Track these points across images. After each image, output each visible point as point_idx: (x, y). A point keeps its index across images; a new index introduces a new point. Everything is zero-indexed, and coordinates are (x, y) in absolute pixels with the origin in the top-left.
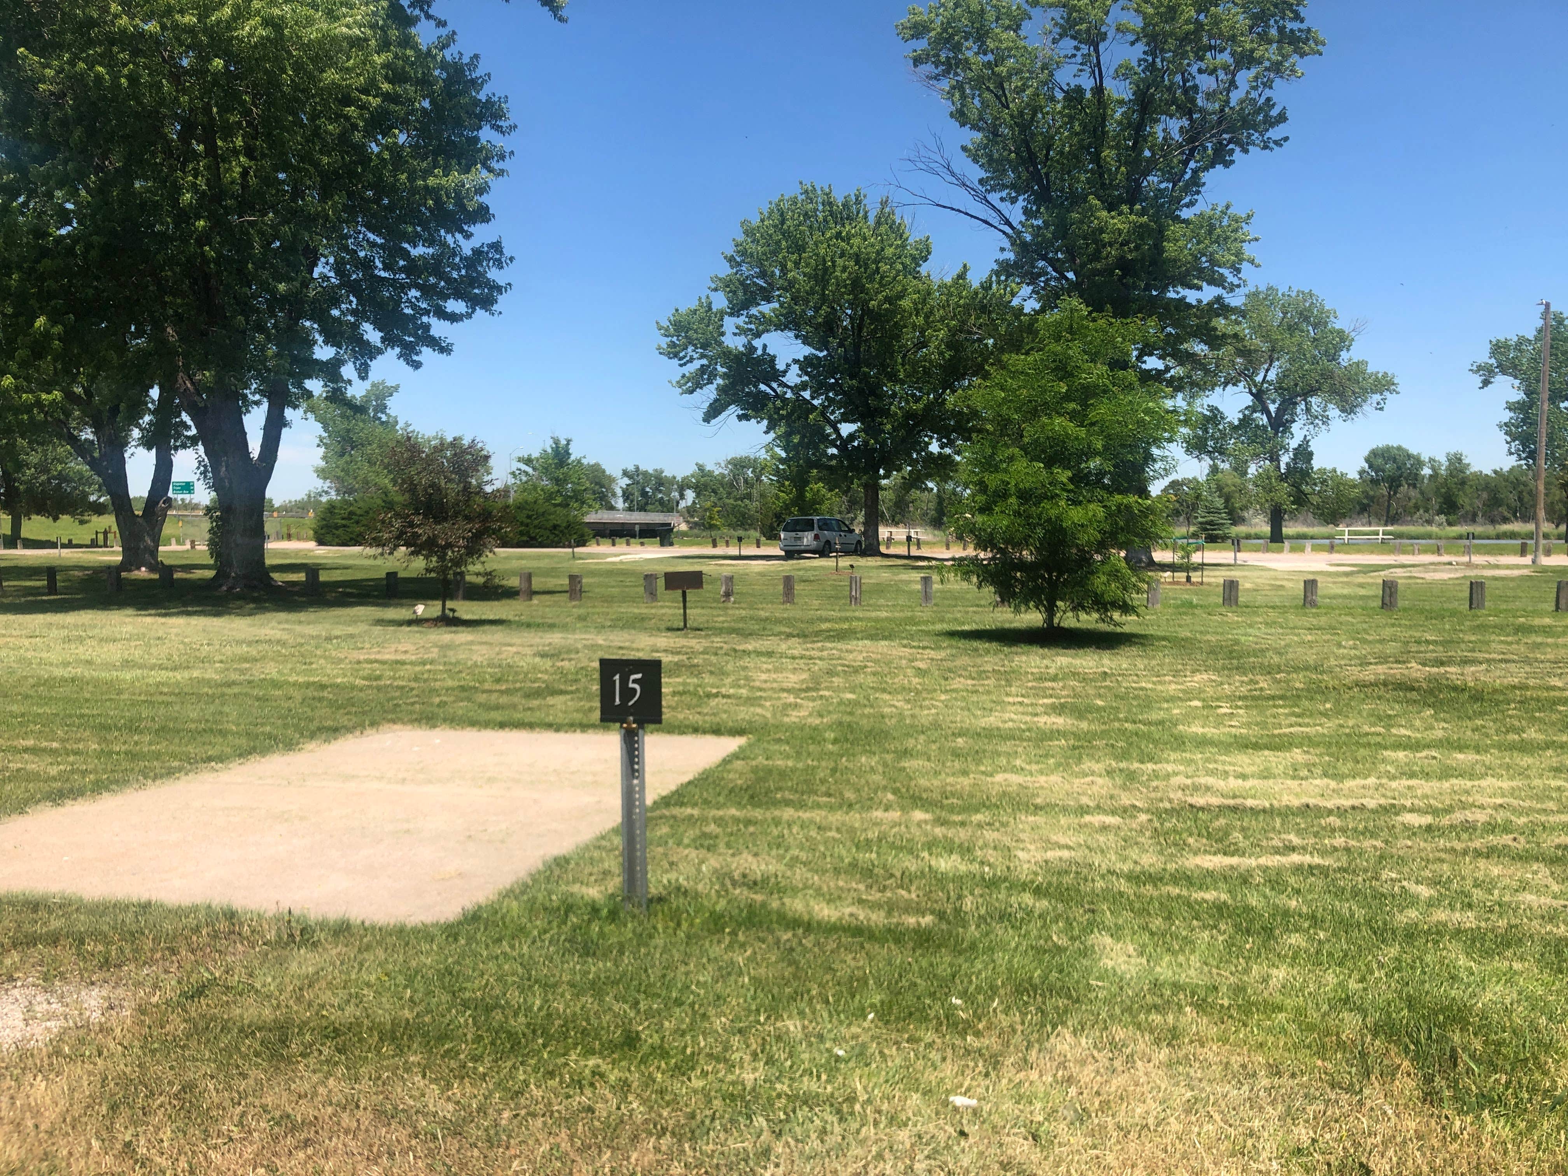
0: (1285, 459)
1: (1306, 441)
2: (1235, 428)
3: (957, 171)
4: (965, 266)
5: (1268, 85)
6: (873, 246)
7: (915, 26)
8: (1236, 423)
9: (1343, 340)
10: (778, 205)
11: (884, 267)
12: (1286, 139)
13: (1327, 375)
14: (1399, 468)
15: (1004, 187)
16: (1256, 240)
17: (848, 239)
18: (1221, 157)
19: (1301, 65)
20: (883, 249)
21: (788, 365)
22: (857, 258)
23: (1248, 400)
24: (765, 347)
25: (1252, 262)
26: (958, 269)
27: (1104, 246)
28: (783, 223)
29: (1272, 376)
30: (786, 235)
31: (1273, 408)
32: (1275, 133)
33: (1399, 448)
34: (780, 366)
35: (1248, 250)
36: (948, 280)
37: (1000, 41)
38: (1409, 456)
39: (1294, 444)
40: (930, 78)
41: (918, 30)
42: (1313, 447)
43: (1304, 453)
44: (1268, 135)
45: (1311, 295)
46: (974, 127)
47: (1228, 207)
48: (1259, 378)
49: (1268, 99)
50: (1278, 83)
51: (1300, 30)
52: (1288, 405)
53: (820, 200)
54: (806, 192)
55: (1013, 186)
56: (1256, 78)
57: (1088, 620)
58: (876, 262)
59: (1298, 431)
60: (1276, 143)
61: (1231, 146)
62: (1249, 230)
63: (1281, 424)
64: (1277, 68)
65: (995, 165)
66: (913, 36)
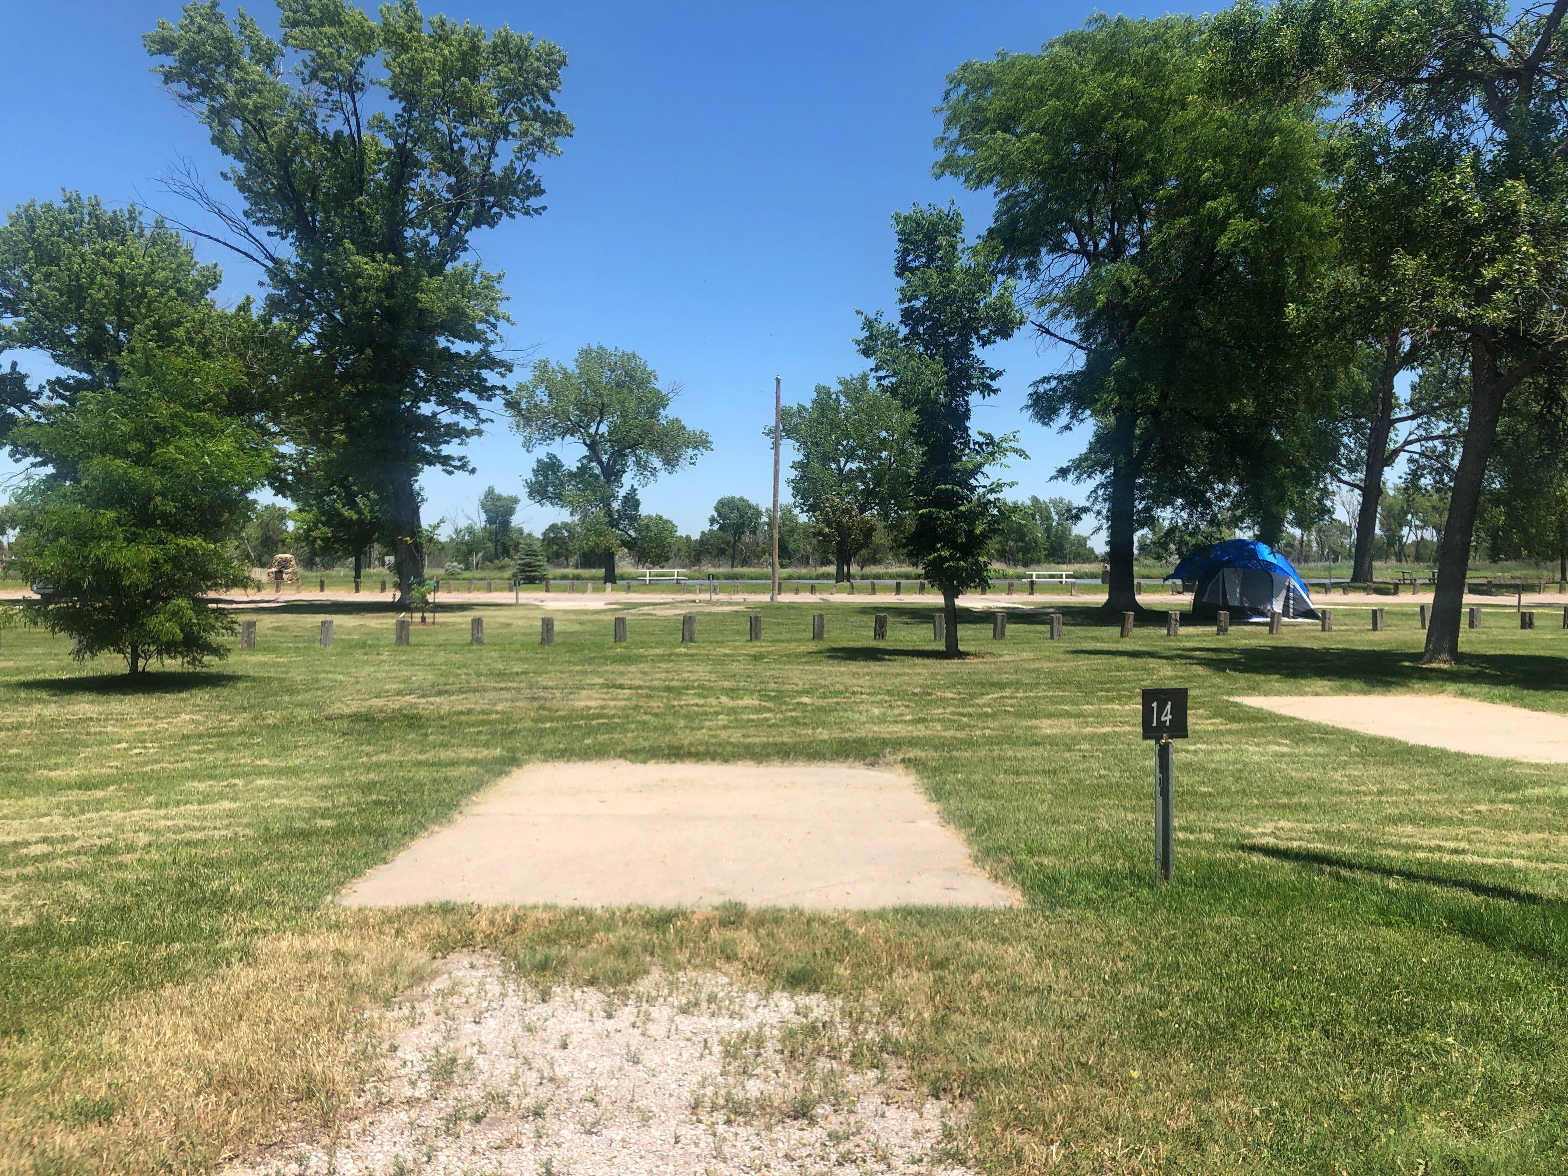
0: (616, 505)
1: (633, 490)
2: (572, 475)
3: (213, 197)
4: (248, 298)
5: (532, 158)
6: (141, 267)
7: (163, 40)
8: (574, 470)
9: (661, 401)
10: (26, 210)
11: (152, 292)
12: (544, 208)
13: (647, 431)
14: (742, 517)
15: (271, 222)
16: (508, 299)
17: (111, 257)
18: (483, 218)
19: (561, 143)
20: (153, 272)
21: (41, 387)
22: (121, 279)
23: (584, 451)
24: (14, 365)
25: (508, 319)
26: (241, 300)
27: (360, 291)
28: (33, 229)
29: (604, 428)
30: (38, 246)
31: (605, 458)
32: (534, 202)
33: (741, 499)
34: (32, 386)
35: (502, 308)
36: (231, 311)
37: (247, 73)
38: (749, 506)
39: (622, 492)
40: (182, 97)
41: (166, 45)
42: (639, 496)
43: (631, 501)
44: (527, 203)
45: (634, 356)
46: (239, 157)
47: (477, 266)
48: (592, 430)
49: (529, 171)
50: (539, 156)
51: (552, 112)
52: (619, 455)
53: (85, 211)
54: (69, 200)
55: (278, 223)
56: (520, 150)
57: (173, 664)
58: (143, 284)
59: (628, 480)
60: (536, 211)
61: (496, 210)
62: (503, 288)
63: (613, 474)
64: (538, 142)
65: (257, 197)
66: (160, 52)
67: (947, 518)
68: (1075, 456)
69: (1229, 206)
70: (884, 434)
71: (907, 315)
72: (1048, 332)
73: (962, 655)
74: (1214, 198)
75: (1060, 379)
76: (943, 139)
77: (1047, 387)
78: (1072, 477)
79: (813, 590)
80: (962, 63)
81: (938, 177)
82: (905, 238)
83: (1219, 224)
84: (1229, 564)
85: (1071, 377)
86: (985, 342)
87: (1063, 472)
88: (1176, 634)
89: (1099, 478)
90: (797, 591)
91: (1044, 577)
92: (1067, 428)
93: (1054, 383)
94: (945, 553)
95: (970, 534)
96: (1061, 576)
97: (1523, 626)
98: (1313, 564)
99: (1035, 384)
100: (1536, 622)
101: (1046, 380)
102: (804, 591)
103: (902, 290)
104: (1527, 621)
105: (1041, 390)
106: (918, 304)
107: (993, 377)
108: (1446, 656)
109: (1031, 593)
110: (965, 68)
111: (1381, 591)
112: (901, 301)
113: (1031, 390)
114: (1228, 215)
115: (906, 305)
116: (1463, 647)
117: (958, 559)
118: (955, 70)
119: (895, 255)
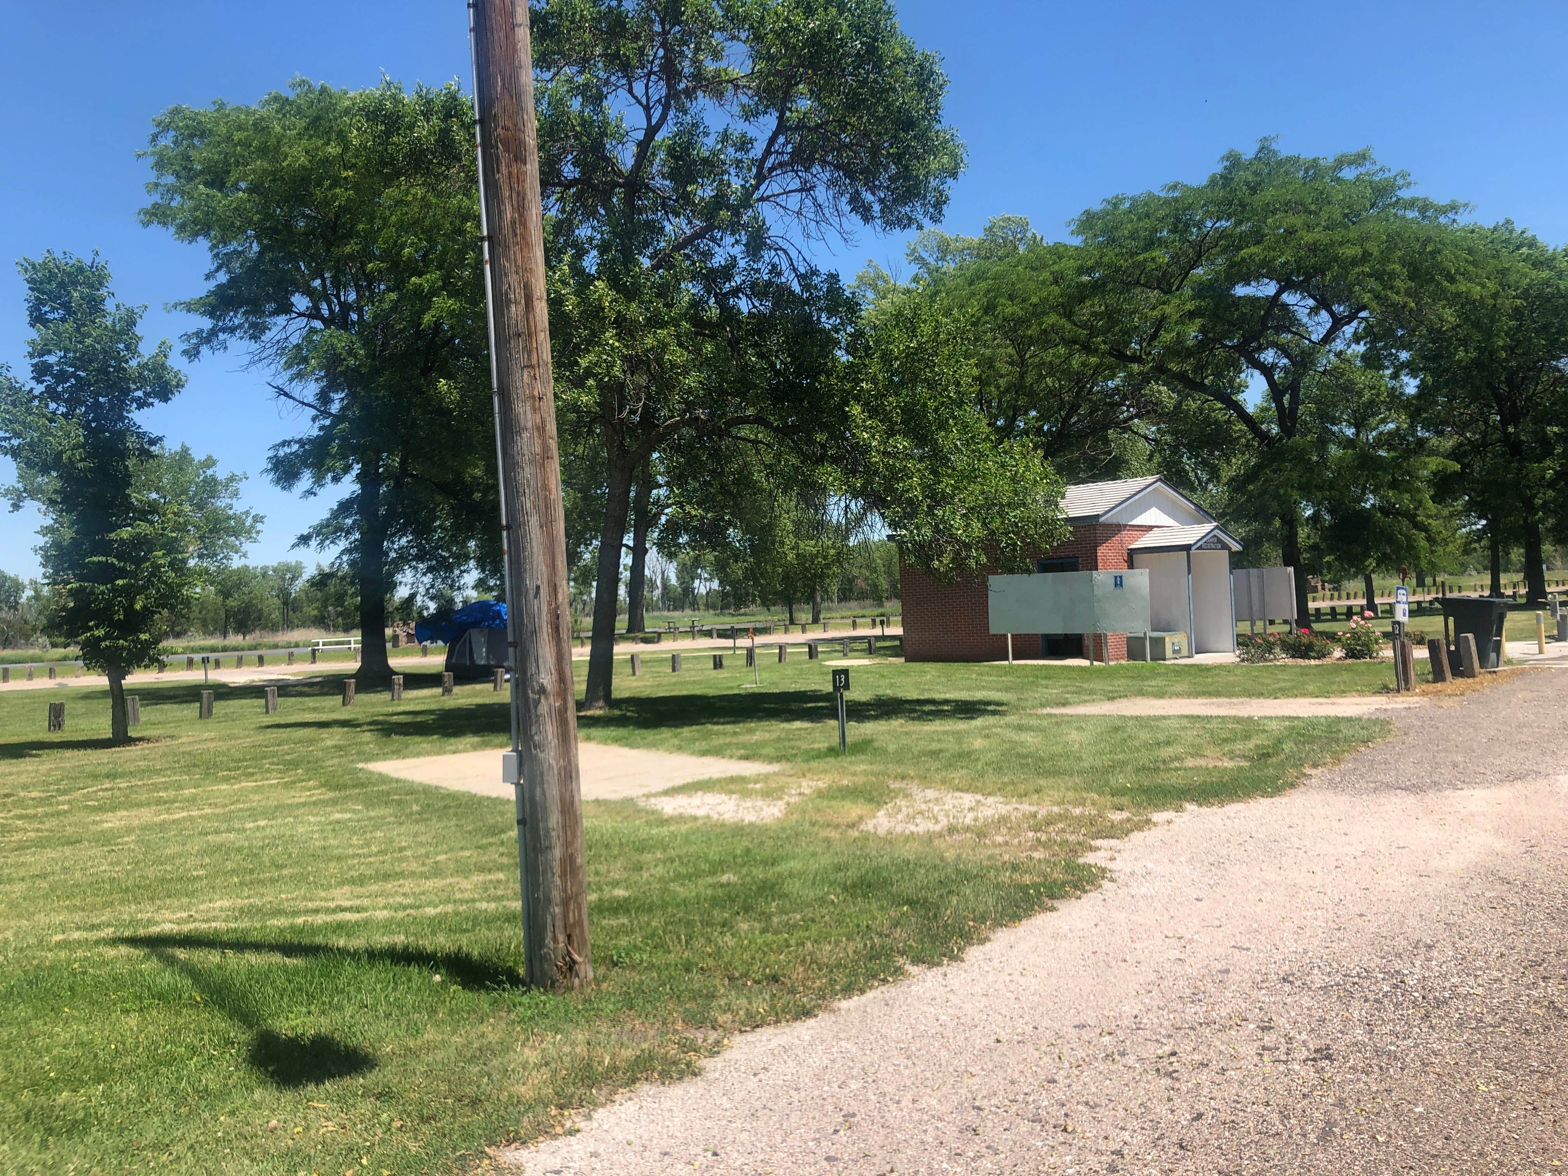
67: (103, 593)
68: (316, 522)
69: (434, 283)
70: (154, 496)
71: (41, 371)
72: (286, 394)
73: (131, 741)
74: (420, 276)
75: (300, 442)
76: (157, 185)
77: (287, 450)
78: (313, 543)
79: (52, 673)
80: (171, 107)
81: (146, 224)
82: (35, 285)
83: (424, 299)
84: (475, 624)
85: (310, 441)
86: (142, 404)
87: (304, 540)
88: (399, 698)
89: (343, 544)
90: (30, 676)
91: (330, 644)
92: (310, 492)
93: (295, 447)
94: (97, 633)
95: (129, 610)
96: (349, 642)
97: (715, 668)
98: (656, 614)
99: (276, 447)
100: (725, 663)
101: (285, 443)
102: (41, 676)
103: (33, 342)
104: (718, 663)
105: (281, 453)
106: (52, 359)
107: (153, 442)
108: (601, 703)
109: (314, 662)
110: (176, 111)
111: (646, 641)
112: (31, 356)
113: (271, 453)
114: (434, 293)
115: (37, 360)
116: (616, 694)
117: (118, 638)
118: (162, 113)
119: (26, 305)
